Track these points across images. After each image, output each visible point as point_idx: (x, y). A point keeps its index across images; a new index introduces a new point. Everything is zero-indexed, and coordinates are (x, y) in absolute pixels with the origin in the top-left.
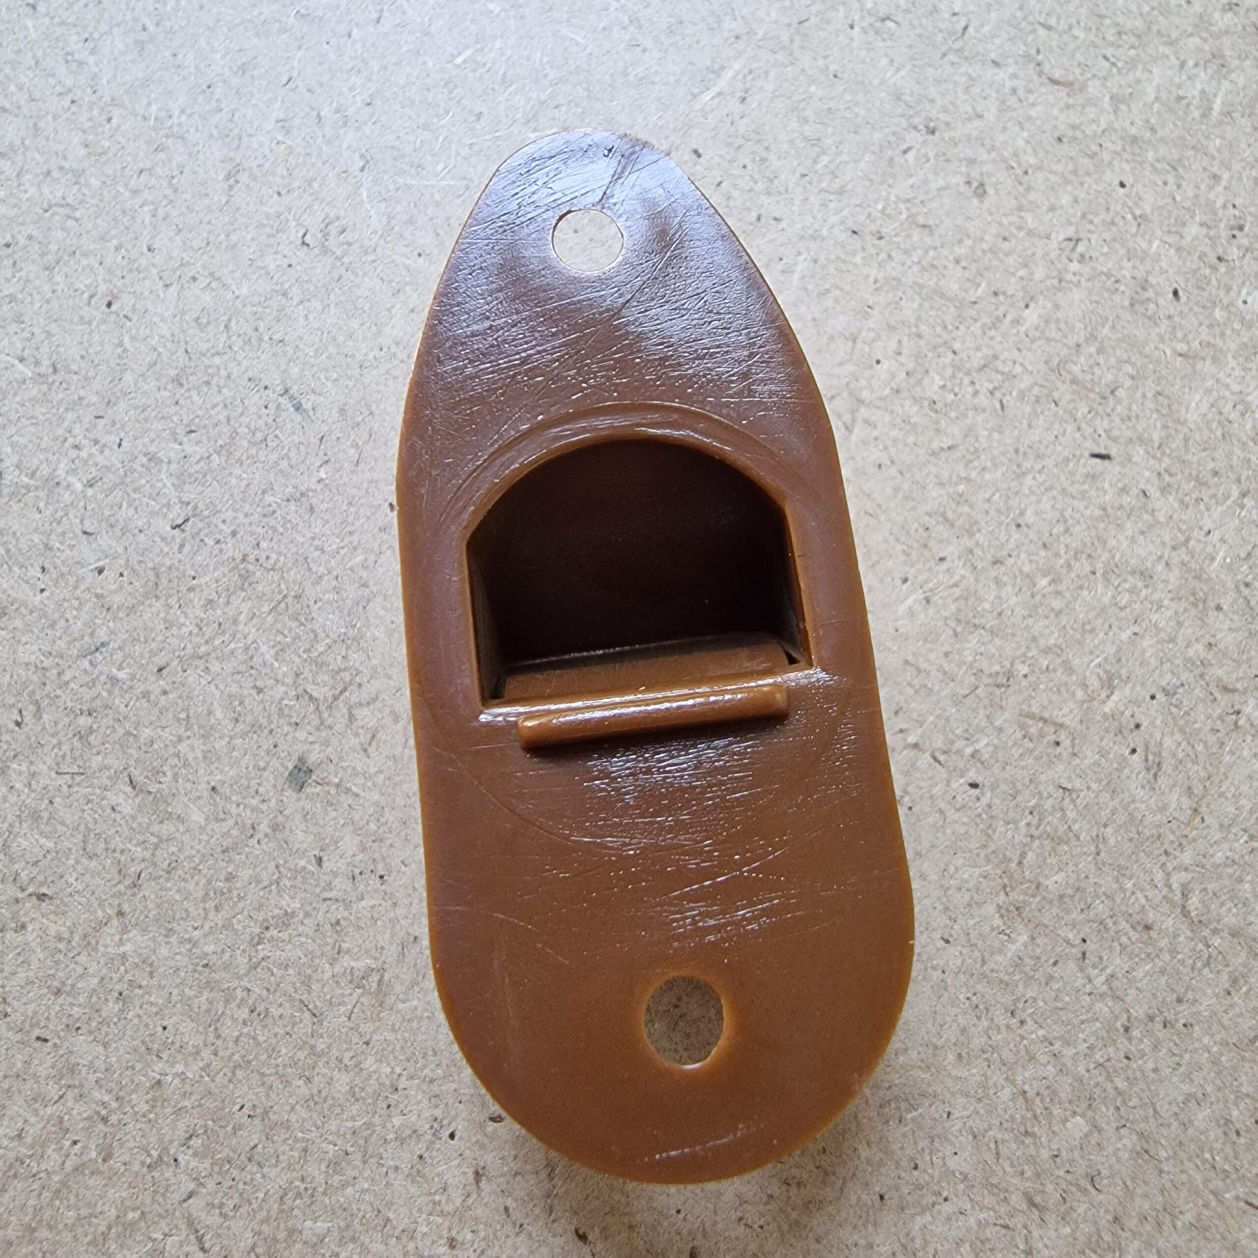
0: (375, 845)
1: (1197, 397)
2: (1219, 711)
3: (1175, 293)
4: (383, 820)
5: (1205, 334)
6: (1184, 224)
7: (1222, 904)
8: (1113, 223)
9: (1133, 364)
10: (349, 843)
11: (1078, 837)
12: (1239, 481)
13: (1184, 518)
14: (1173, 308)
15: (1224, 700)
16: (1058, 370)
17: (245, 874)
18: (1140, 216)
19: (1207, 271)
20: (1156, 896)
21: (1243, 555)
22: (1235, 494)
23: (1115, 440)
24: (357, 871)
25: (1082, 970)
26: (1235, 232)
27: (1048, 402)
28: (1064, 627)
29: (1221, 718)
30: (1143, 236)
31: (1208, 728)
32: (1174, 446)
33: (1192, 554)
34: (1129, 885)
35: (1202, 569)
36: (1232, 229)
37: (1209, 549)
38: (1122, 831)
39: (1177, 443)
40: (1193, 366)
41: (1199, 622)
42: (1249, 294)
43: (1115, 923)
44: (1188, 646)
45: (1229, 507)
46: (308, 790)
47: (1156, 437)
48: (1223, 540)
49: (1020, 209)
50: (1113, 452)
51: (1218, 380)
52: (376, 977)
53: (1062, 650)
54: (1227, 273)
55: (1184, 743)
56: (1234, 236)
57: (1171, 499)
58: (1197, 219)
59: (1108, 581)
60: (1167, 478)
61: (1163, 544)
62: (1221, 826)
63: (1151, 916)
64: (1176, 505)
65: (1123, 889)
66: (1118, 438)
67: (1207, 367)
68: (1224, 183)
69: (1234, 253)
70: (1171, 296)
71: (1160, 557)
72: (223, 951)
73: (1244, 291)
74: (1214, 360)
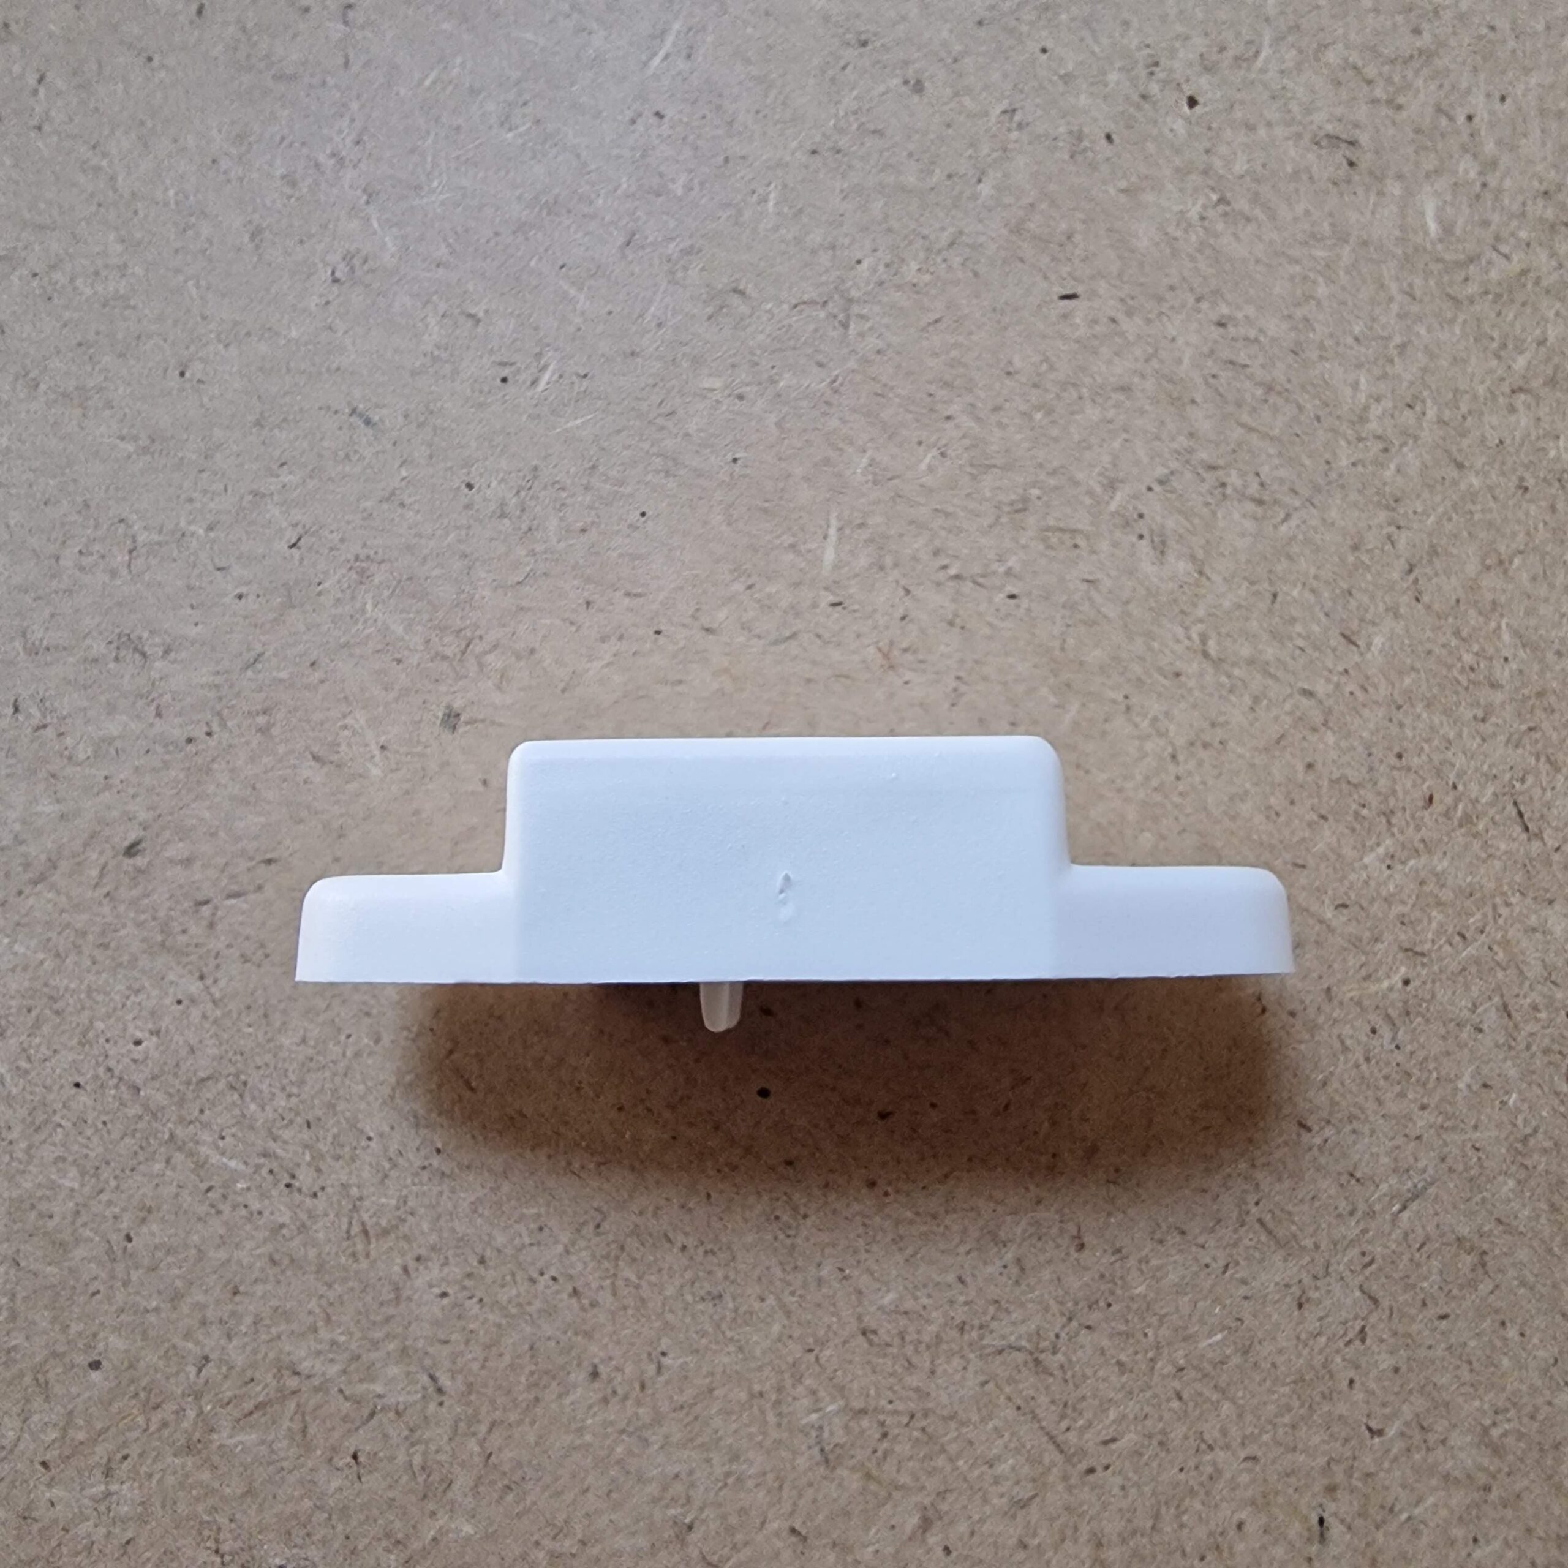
1: (1144, 225)
2: (1207, 487)
3: (1109, 137)
5: (1141, 168)
6: (1105, 74)
7: (1236, 641)
8: (1042, 88)
9: (1082, 210)
11: (1107, 618)
13: (1150, 333)
14: (1109, 151)
15: (1210, 477)
18: (1065, 75)
19: (1133, 111)
22: (1191, 300)
23: (1079, 280)
25: (1128, 720)
26: (1152, 69)
27: (1015, 261)
29: (1210, 492)
30: (1070, 92)
31: (1201, 503)
32: (1131, 273)
33: (1162, 362)
35: (1173, 372)
37: (1176, 353)
38: (1143, 604)
39: (1133, 269)
40: (1136, 198)
41: (1179, 418)
42: (1173, 122)
43: (1150, 677)
44: (1172, 440)
45: (1188, 314)
46: (462, 729)
47: (1114, 269)
48: (1187, 343)
49: (956, 94)
50: (1079, 290)
51: (1159, 206)
53: (1066, 469)
54: (1151, 108)
55: (1183, 521)
56: (1152, 73)
57: (1137, 319)
58: (1116, 65)
59: (1095, 402)
61: (1136, 359)
63: (1179, 665)
64: (1142, 324)
65: (1151, 649)
66: (1080, 276)
68: (1135, 27)
69: (1154, 88)
70: (1104, 142)
71: (1135, 371)
73: (1169, 121)
74: (1153, 188)
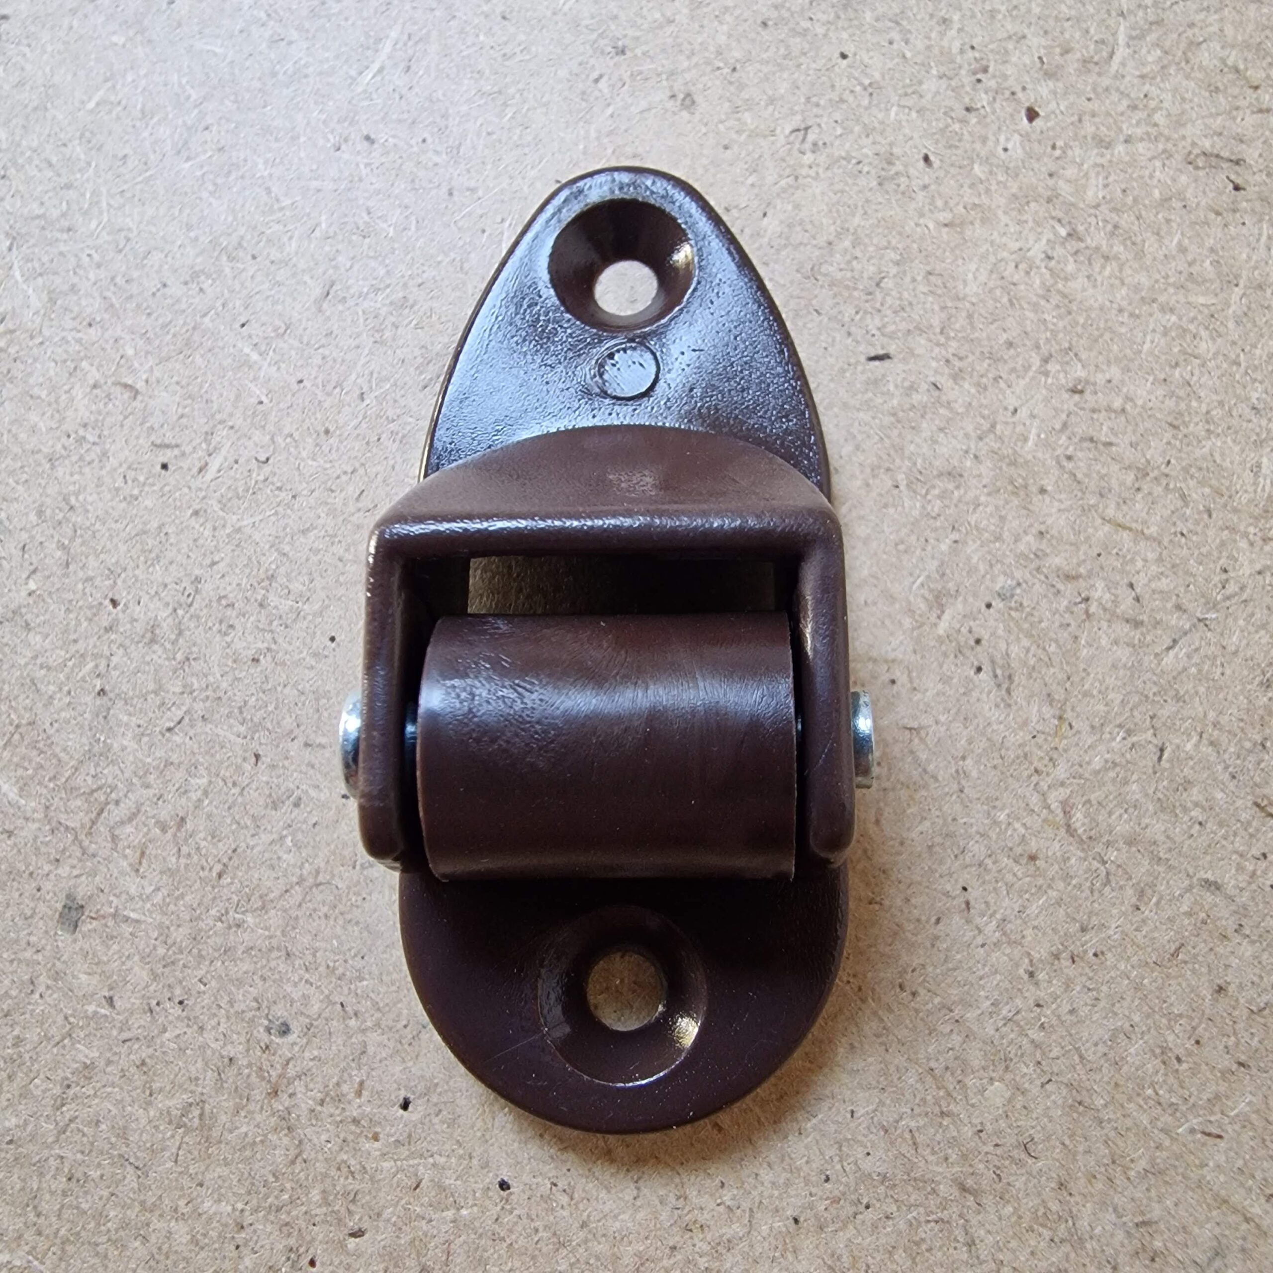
0: (167, 970)
1: (973, 267)
2: (1065, 603)
3: (926, 159)
4: (169, 941)
5: (969, 196)
6: (920, 83)
7: (1110, 814)
8: (842, 101)
9: (895, 249)
10: (141, 974)
11: (936, 779)
12: (1038, 347)
13: (984, 402)
14: (926, 176)
15: (1068, 589)
16: (813, 274)
17: (32, 1036)
18: (871, 84)
19: (957, 127)
20: (1034, 822)
21: (1058, 426)
22: (1036, 362)
23: (892, 336)
24: (154, 1002)
25: (968, 922)
26: (979, 76)
27: (809, 313)
28: (876, 554)
29: (1068, 610)
30: (877, 106)
31: (1057, 624)
32: (957, 326)
33: (1000, 438)
34: (1002, 817)
35: (1015, 452)
36: (975, 73)
37: (1019, 429)
38: (984, 760)
39: (960, 322)
40: (961, 233)
41: (1024, 512)
42: (1007, 140)
43: (995, 862)
44: (1016, 541)
45: (1033, 378)
46: (85, 927)
47: (936, 322)
48: (1033, 416)
49: (736, 110)
50: (892, 349)
51: (992, 243)
52: (196, 1112)
53: (877, 578)
54: (979, 123)
55: (1033, 648)
56: (979, 81)
57: (966, 385)
58: (934, 72)
59: (915, 492)
60: (957, 364)
61: (967, 436)
62: (1093, 727)
63: (1034, 845)
64: (973, 391)
65: (996, 823)
66: (893, 332)
67: (978, 231)
68: (956, 26)
69: (983, 99)
70: (920, 165)
71: (967, 452)
72: (26, 1123)
73: (1002, 138)
74: (983, 221)
